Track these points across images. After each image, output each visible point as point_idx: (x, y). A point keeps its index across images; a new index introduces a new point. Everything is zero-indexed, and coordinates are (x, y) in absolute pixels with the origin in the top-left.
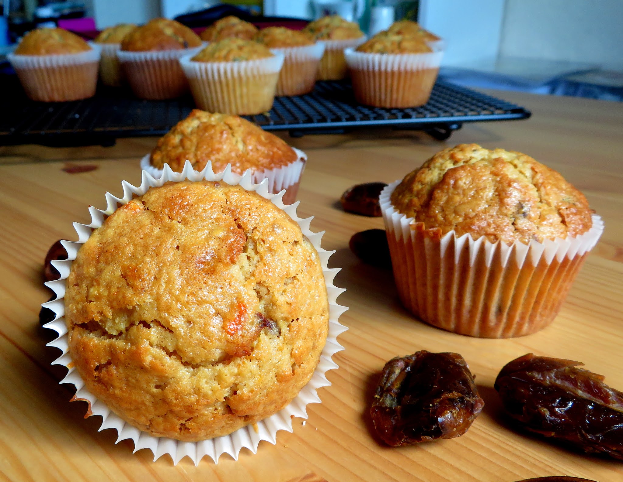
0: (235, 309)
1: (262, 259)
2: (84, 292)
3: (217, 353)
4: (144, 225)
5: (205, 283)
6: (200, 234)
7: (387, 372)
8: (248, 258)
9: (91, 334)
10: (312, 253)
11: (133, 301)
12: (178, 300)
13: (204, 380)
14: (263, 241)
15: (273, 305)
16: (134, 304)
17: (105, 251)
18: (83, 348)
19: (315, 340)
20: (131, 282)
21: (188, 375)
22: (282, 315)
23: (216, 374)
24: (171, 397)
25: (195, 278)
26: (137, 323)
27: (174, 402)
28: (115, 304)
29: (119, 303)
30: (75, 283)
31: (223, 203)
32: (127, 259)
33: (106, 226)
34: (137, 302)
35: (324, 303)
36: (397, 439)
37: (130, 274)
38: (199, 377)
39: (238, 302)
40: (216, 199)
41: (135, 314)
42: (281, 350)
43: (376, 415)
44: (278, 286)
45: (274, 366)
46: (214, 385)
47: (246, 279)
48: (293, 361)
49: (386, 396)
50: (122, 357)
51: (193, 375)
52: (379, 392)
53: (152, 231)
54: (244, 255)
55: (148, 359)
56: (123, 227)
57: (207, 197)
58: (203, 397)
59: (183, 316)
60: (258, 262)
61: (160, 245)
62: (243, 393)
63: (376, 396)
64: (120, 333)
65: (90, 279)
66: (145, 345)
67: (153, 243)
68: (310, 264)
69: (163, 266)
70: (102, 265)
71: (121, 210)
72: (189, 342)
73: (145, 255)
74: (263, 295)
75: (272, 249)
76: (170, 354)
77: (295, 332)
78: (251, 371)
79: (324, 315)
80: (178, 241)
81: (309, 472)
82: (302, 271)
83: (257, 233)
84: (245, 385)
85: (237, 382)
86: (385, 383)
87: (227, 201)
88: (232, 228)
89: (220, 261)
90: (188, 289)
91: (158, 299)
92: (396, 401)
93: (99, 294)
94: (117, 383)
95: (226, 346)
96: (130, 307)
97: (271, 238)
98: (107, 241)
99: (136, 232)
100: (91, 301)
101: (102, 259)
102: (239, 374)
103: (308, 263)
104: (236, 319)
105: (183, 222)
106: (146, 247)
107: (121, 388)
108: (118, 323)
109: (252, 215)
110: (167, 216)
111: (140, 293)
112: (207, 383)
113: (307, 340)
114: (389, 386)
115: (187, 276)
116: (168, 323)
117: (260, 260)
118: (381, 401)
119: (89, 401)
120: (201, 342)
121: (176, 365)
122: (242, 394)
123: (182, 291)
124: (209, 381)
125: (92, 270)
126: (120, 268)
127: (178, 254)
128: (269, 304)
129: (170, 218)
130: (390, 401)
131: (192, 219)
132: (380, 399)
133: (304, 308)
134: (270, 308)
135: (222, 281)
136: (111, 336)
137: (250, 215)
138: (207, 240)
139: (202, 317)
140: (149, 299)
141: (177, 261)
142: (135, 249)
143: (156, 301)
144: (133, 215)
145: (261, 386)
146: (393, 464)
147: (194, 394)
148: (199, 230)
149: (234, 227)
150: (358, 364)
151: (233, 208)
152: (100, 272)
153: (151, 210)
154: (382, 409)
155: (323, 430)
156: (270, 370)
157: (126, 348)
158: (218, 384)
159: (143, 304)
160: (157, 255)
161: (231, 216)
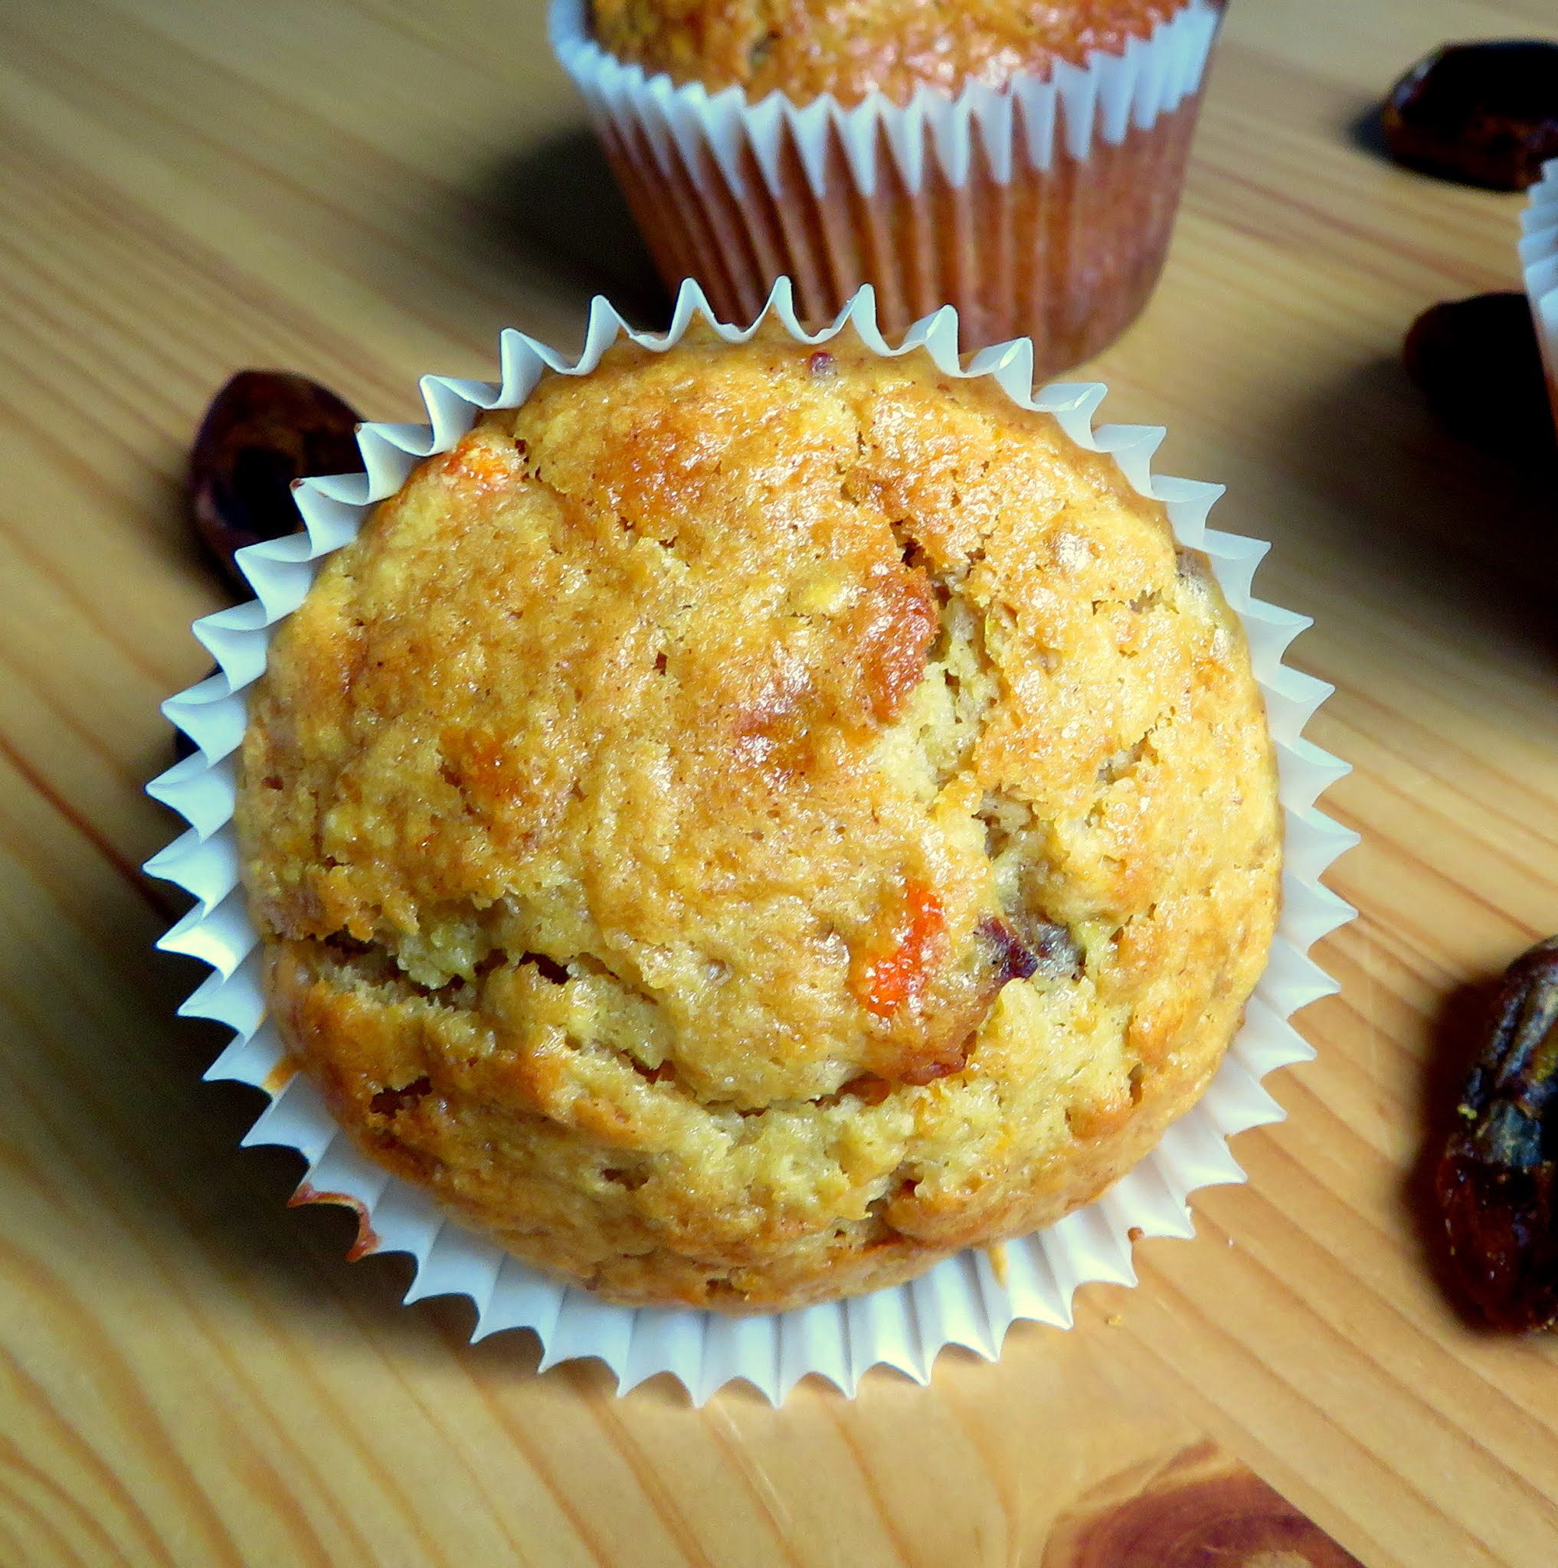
0: (897, 912)
1: (1004, 689)
2: (304, 819)
3: (832, 1076)
4: (525, 555)
5: (774, 814)
6: (750, 601)
7: (1512, 1008)
8: (951, 681)
9: (348, 970)
10: (1216, 627)
11: (492, 881)
12: (668, 884)
13: (787, 1161)
14: (1012, 613)
15: (1051, 870)
16: (499, 893)
17: (373, 661)
18: (319, 1026)
19: (1225, 964)
20: (481, 807)
21: (726, 1140)
22: (1089, 906)
23: (832, 1138)
24: (664, 1215)
25: (734, 794)
26: (515, 958)
27: (677, 1230)
28: (423, 884)
29: (438, 883)
30: (266, 773)
31: (845, 452)
32: (464, 703)
33: (375, 542)
34: (510, 885)
35: (1262, 818)
36: (1530, 1315)
37: (474, 771)
38: (767, 1149)
39: (906, 886)
40: (814, 435)
41: (507, 926)
42: (1084, 1028)
43: (1456, 1199)
44: (1068, 799)
45: (1060, 1087)
46: (826, 1173)
47: (945, 779)
48: (1133, 1058)
49: (1502, 1113)
50: (465, 1081)
51: (742, 1140)
52: (1476, 1094)
53: (557, 585)
54: (933, 671)
55: (563, 1099)
56: (441, 555)
57: (778, 430)
58: (786, 1214)
59: (692, 943)
60: (992, 702)
61: (591, 653)
62: (938, 1191)
63: (1465, 1110)
64: (457, 982)
65: (323, 767)
66: (551, 1046)
67: (564, 638)
68: (1207, 673)
69: (604, 744)
70: (366, 720)
71: (432, 478)
72: (720, 1044)
73: (532, 693)
74: (1012, 830)
75: (1047, 649)
76: (650, 1075)
77: (1142, 964)
78: (966, 1120)
79: (1261, 866)
80: (660, 633)
81: (1191, 1437)
82: (1173, 710)
83: (987, 577)
84: (947, 1164)
85: (914, 1158)
86: (1502, 1058)
87: (860, 441)
88: (880, 570)
89: (832, 716)
90: (707, 843)
91: (589, 877)
92: (1536, 1137)
93: (363, 838)
94: (456, 1157)
95: (865, 1053)
96: (482, 903)
97: (1042, 600)
98: (380, 615)
99: (491, 585)
100: (332, 863)
101: (365, 695)
102: (918, 1136)
103: (1199, 675)
104: (901, 951)
105: (682, 544)
106: (533, 655)
107: (475, 1174)
108: (444, 948)
109: (963, 502)
110: (615, 517)
111: (517, 853)
112: (796, 1166)
113: (1190, 974)
114: (1516, 1074)
115: (701, 785)
116: (635, 970)
117: (996, 696)
118: (1480, 1133)
119: (361, 1204)
120: (764, 1041)
121: (675, 1113)
122: (936, 1196)
123: (683, 846)
124: (805, 1159)
125: (327, 736)
126: (437, 741)
127: (664, 693)
128: (1037, 864)
129: (627, 528)
130: (1514, 1136)
131: (715, 532)
132: (1476, 1124)
133: (1177, 863)
134: (1041, 880)
135: (841, 805)
136: (423, 991)
137: (956, 500)
138: (779, 628)
139: (766, 948)
140: (553, 874)
141: (660, 720)
142: (491, 661)
143: (584, 882)
144: (480, 502)
145: (1007, 1161)
146: (1506, 1402)
147: (751, 1202)
148: (745, 584)
149: (888, 561)
150: (1405, 936)
151: (886, 472)
152: (361, 745)
153: (552, 490)
154: (1482, 1171)
155: (1253, 1247)
156: (1041, 1105)
157: (477, 1052)
158: (839, 1171)
159: (531, 893)
160: (579, 695)
161: (877, 509)
